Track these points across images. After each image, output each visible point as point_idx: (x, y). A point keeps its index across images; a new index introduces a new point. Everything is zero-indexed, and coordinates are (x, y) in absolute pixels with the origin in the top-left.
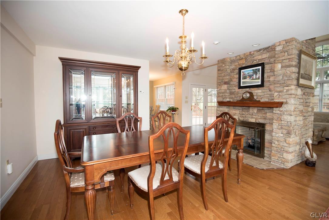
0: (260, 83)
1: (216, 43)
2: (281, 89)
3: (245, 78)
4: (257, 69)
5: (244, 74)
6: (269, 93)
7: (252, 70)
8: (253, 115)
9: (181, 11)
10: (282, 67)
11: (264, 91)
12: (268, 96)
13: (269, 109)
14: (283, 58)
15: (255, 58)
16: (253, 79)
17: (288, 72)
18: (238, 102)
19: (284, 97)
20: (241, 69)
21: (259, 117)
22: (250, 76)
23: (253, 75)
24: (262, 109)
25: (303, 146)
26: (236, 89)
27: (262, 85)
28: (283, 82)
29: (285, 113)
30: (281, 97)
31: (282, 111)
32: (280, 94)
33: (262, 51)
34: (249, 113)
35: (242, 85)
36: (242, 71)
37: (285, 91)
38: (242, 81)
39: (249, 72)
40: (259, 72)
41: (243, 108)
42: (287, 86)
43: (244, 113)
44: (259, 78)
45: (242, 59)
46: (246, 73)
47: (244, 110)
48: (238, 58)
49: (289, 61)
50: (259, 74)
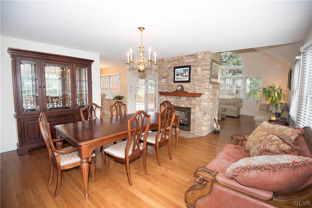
0: (188, 80)
1: (160, 48)
2: (201, 85)
3: (178, 75)
4: (186, 69)
5: (177, 72)
6: (194, 87)
7: (183, 70)
8: (183, 102)
9: (139, 28)
10: (201, 70)
11: (190, 85)
12: (193, 89)
13: (193, 98)
14: (202, 64)
15: (185, 61)
16: (183, 76)
17: (205, 74)
18: (174, 93)
19: (202, 90)
20: (175, 68)
21: (187, 103)
22: (182, 74)
23: (183, 74)
24: (189, 98)
25: (213, 122)
26: (172, 82)
27: (189, 81)
28: (202, 80)
29: (203, 101)
30: (200, 90)
31: (201, 99)
32: (200, 88)
33: (189, 57)
34: (180, 100)
35: (176, 80)
36: (176, 69)
37: (203, 86)
38: (176, 77)
39: (181, 71)
40: (187, 71)
41: (177, 97)
42: (204, 83)
43: (177, 100)
44: (187, 76)
45: (176, 60)
46: (179, 71)
47: (177, 98)
48: (173, 59)
49: (206, 66)
50: (187, 73)
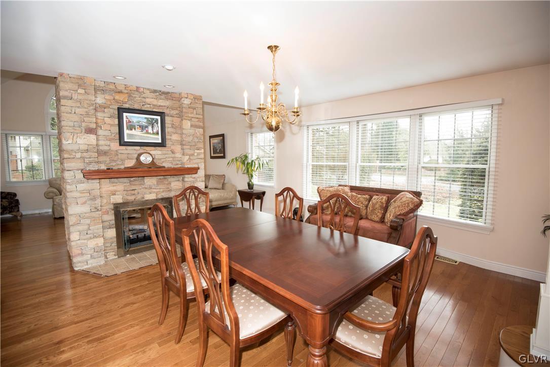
0: (160, 141)
2: (192, 152)
3: (131, 127)
4: (153, 119)
5: (130, 122)
6: (173, 155)
7: (146, 118)
8: (151, 188)
10: (192, 126)
11: (164, 152)
12: (171, 159)
13: (173, 177)
14: (192, 116)
15: (148, 100)
16: (147, 132)
17: (198, 134)
18: (127, 170)
19: (195, 161)
20: (122, 110)
21: (161, 190)
22: (142, 128)
23: (147, 127)
24: (165, 179)
26: (115, 145)
27: (162, 145)
28: (194, 144)
29: (198, 180)
30: (191, 162)
31: (194, 178)
32: (191, 157)
33: (157, 94)
34: (143, 186)
35: (128, 139)
37: (196, 154)
38: (126, 132)
39: (139, 119)
40: (157, 124)
41: (132, 179)
42: (198, 149)
43: (134, 187)
44: (157, 133)
45: (120, 92)
46: (135, 120)
47: (133, 183)
49: (199, 121)
50: (158, 128)
